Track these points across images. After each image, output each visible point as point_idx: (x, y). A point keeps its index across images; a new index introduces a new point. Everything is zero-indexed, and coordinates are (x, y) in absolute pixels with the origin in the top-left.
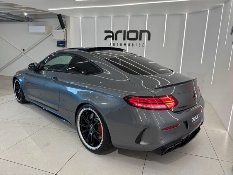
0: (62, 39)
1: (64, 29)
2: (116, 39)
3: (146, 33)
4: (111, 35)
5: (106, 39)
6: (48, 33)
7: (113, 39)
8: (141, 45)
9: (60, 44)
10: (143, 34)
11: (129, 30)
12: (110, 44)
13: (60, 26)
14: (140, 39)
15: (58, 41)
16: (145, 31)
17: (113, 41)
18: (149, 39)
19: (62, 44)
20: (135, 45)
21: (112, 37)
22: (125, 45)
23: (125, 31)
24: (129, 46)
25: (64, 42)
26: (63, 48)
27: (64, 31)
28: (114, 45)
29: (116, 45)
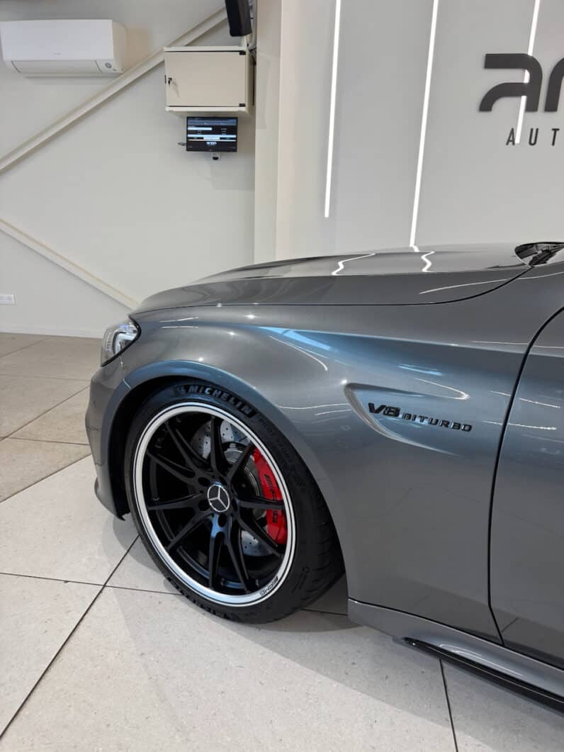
0: (229, 100)
1: (245, 39)
2: (552, 106)
5: (486, 104)
6: (126, 70)
7: (531, 107)
9: (206, 138)
12: (512, 133)
13: (225, 16)
15: (191, 118)
17: (531, 115)
19: (216, 138)
21: (530, 91)
25: (231, 123)
26: (216, 159)
27: (242, 53)
28: (533, 138)
29: (545, 137)
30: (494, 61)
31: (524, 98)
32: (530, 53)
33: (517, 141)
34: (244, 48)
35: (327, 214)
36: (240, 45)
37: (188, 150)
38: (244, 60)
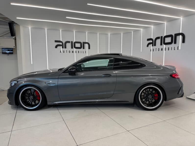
2: (65, 48)
3: (87, 44)
4: (61, 44)
5: (56, 47)
7: (63, 48)
8: (84, 52)
9: (6, 52)
10: (85, 44)
11: (75, 41)
12: (61, 51)
14: (84, 48)
15: (3, 49)
16: (86, 43)
17: (63, 49)
18: (89, 48)
19: (9, 52)
20: (80, 52)
22: (73, 52)
23: (72, 42)
24: (76, 53)
25: (12, 49)
26: (8, 55)
27: (14, 39)
28: (64, 52)
29: (65, 52)
30: (56, 41)
31: (61, 47)
32: (61, 40)
33: (62, 52)
34: (14, 38)
35: (32, 63)
36: (13, 37)
37: (2, 54)
38: (14, 40)
